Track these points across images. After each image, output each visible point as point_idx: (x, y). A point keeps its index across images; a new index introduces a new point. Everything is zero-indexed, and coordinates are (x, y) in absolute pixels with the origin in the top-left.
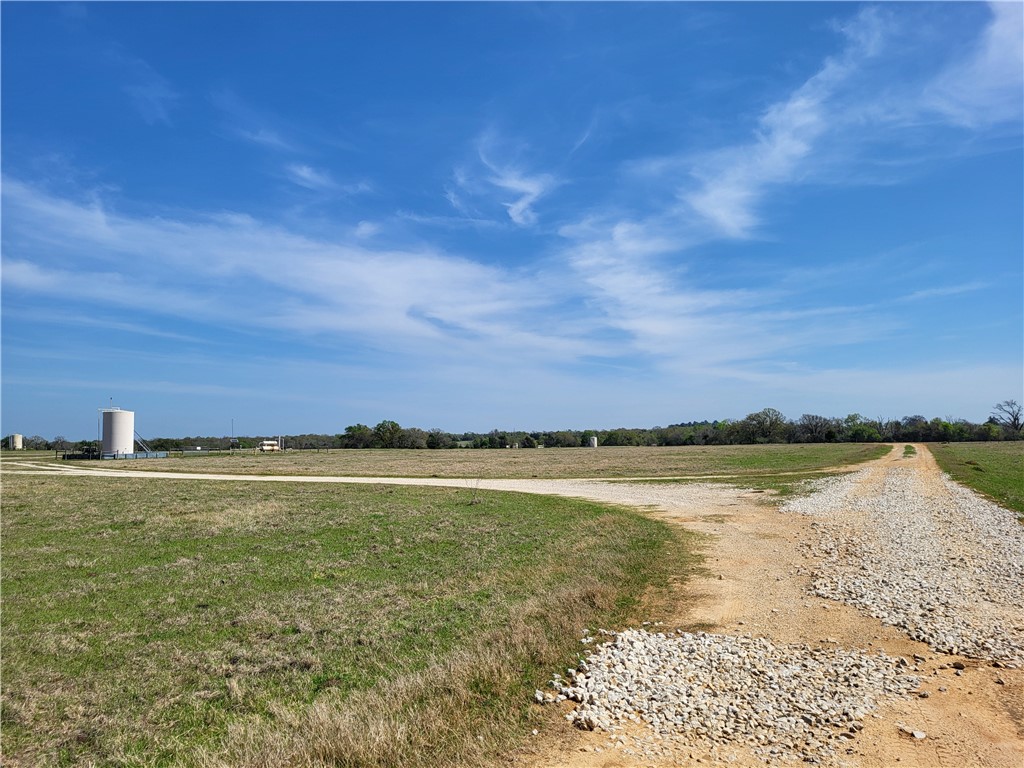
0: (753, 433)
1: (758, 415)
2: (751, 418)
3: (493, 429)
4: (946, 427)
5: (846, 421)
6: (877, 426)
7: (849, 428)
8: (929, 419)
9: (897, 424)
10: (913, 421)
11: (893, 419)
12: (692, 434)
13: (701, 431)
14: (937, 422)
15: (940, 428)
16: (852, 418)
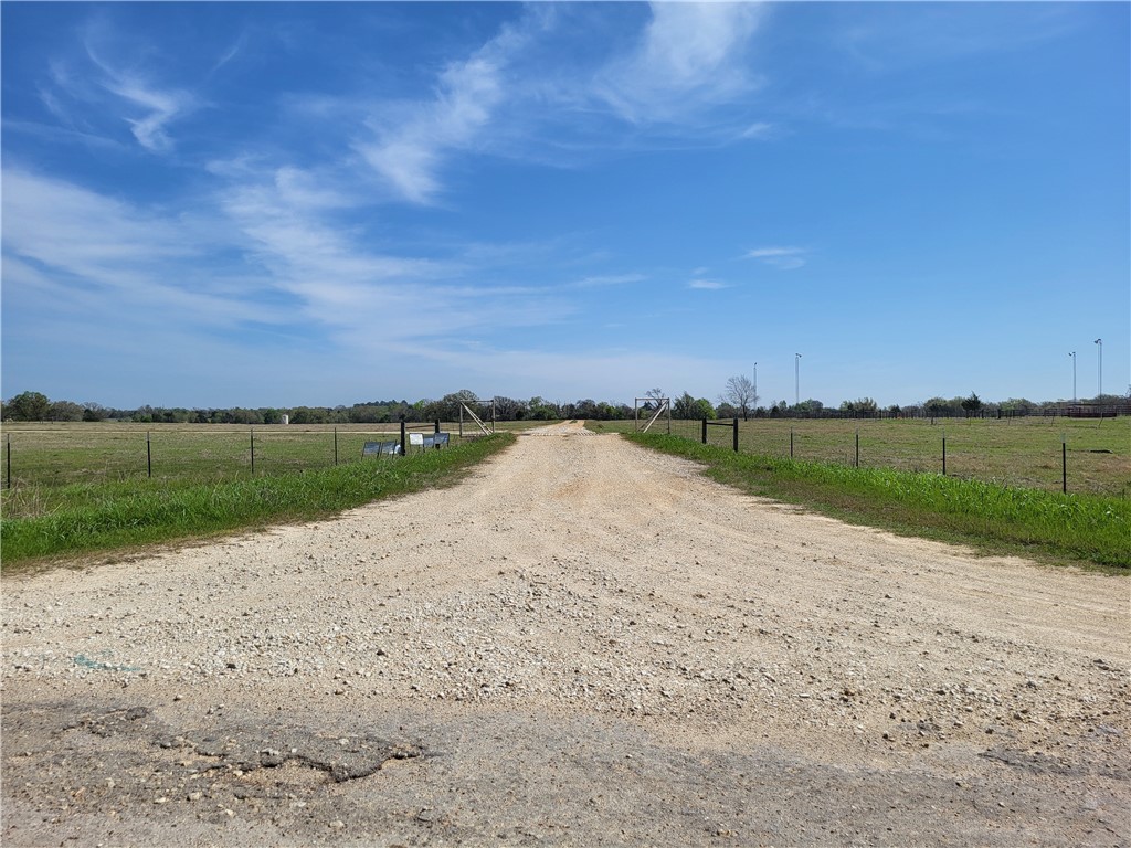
0: (450, 413)
1: (454, 396)
2: (448, 398)
3: (145, 405)
4: (609, 410)
5: (530, 404)
6: (555, 408)
7: (533, 409)
8: (597, 403)
9: (572, 406)
10: (585, 404)
11: (568, 403)
12: (388, 413)
13: (396, 411)
14: (602, 406)
15: (604, 411)
16: (535, 401)
